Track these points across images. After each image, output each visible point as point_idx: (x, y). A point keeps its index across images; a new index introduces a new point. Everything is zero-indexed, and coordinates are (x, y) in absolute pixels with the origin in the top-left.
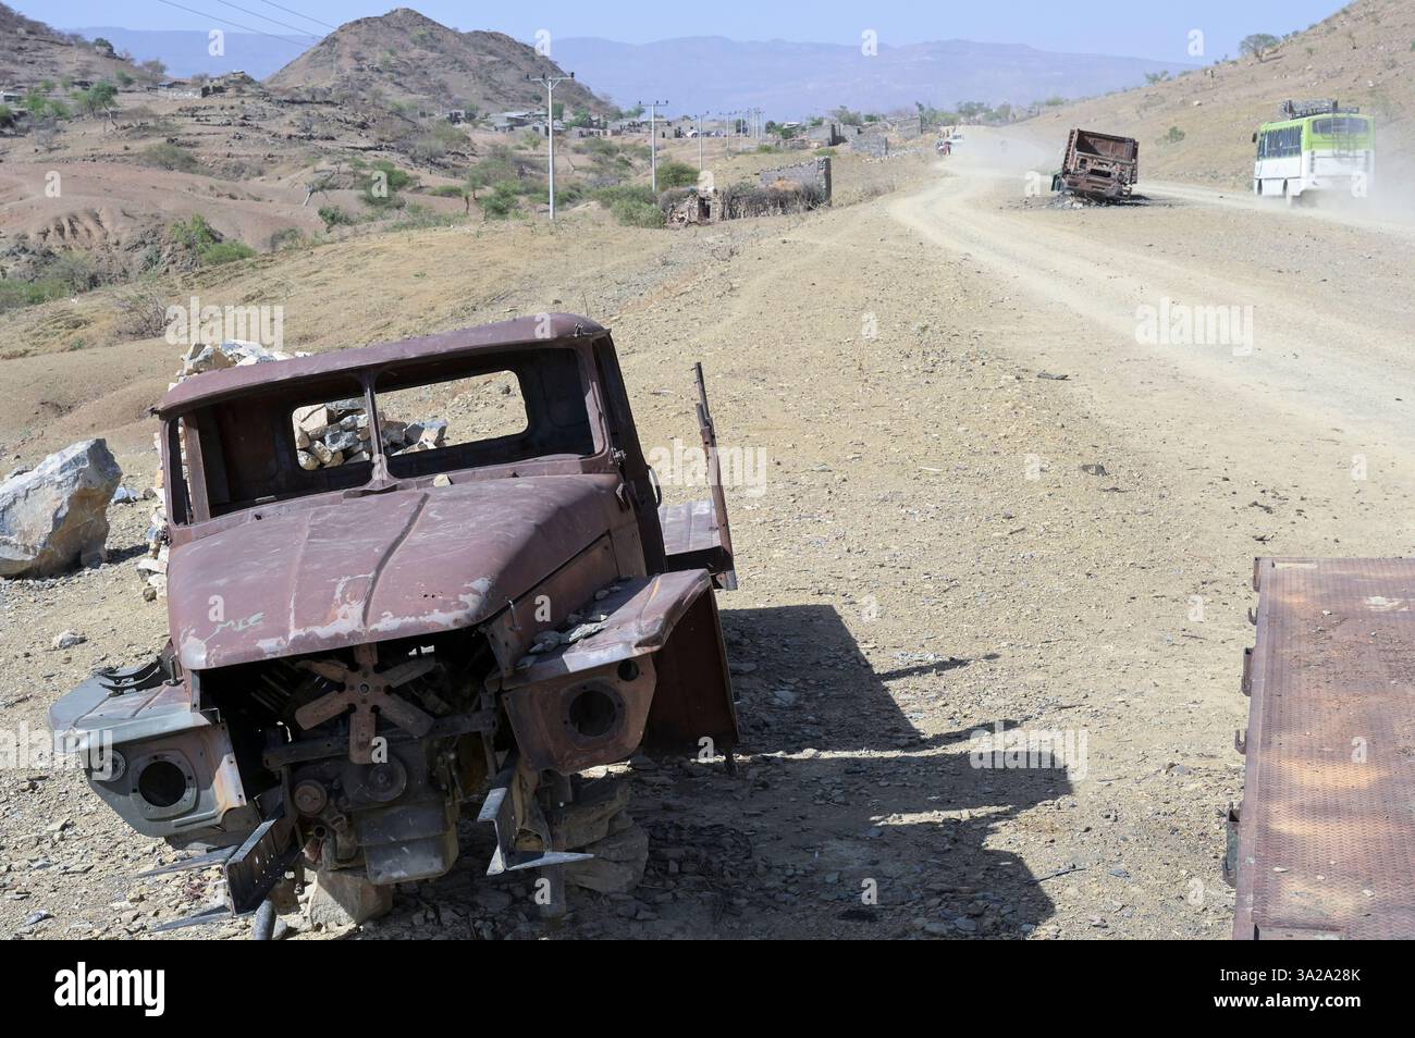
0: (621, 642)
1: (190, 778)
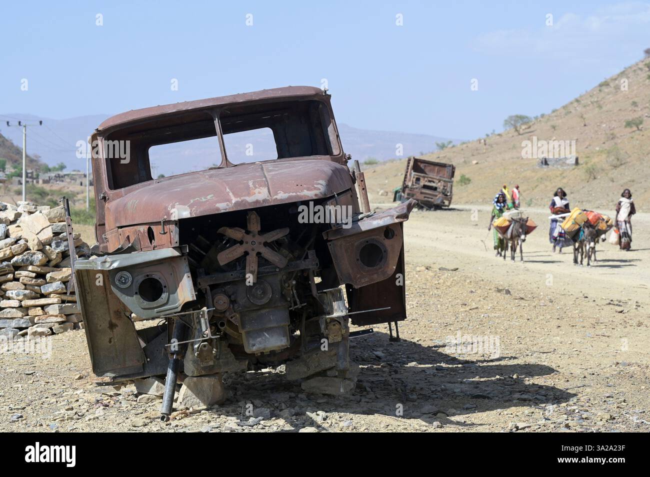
0: (389, 216)
1: (165, 287)
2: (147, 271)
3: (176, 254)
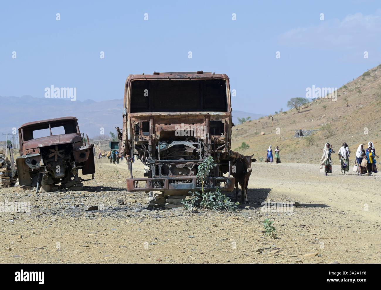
1: (37, 162)
2: (33, 158)
3: (40, 155)
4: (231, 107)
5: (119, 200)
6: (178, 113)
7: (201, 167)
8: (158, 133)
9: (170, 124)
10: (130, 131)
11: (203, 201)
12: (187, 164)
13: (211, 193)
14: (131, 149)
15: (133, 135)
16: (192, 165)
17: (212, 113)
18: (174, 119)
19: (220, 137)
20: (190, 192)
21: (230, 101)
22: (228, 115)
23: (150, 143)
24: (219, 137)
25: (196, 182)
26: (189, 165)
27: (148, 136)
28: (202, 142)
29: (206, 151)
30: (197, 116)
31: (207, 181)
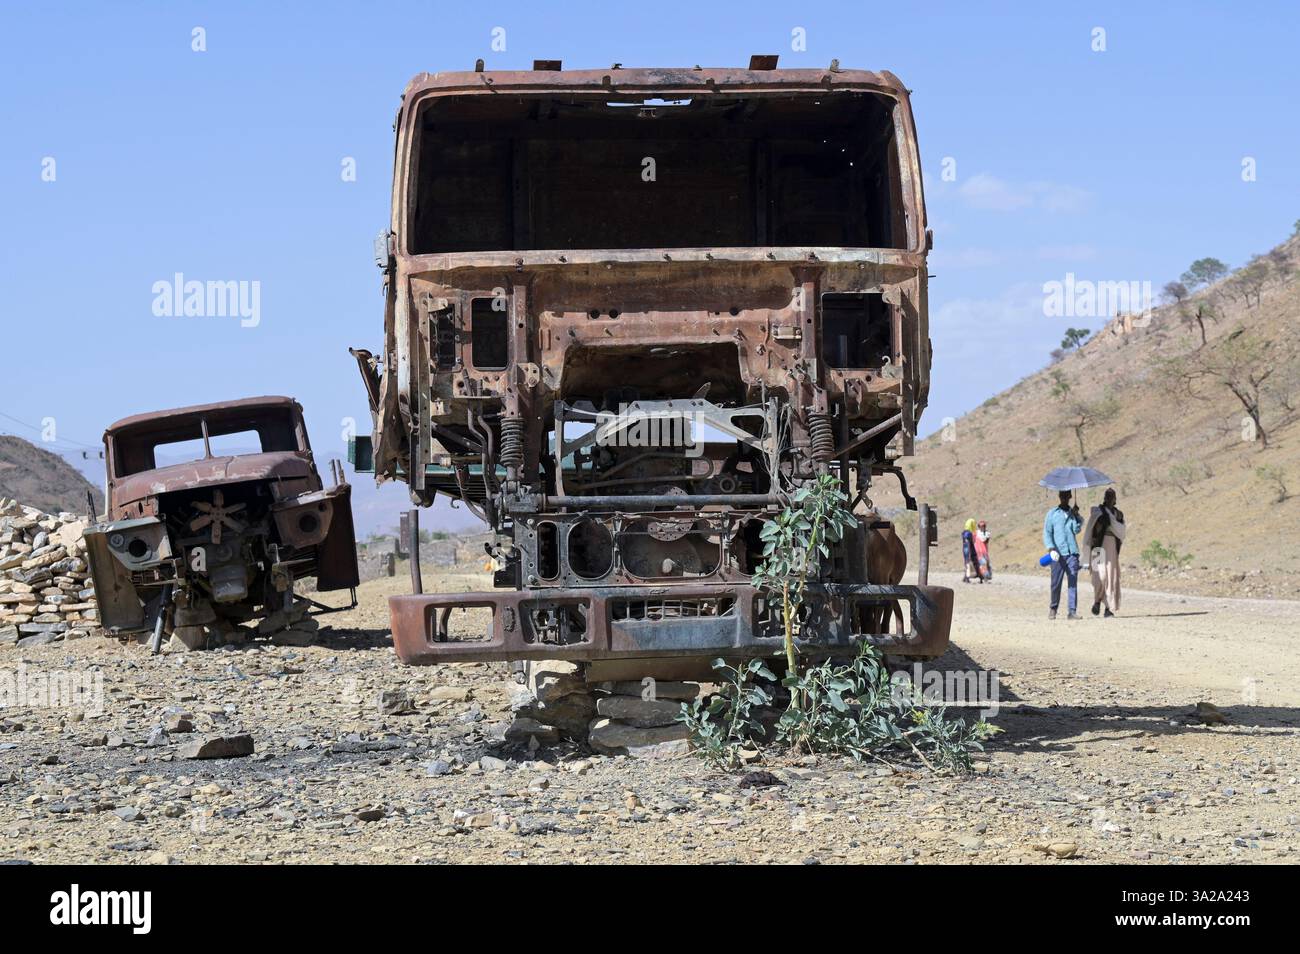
1: (149, 546)
2: (135, 534)
3: (157, 520)
4: (925, 225)
5: (390, 695)
6: (657, 255)
7: (778, 534)
8: (554, 360)
9: (614, 314)
10: (408, 349)
11: (792, 714)
12: (704, 519)
13: (832, 669)
14: (415, 440)
15: (424, 365)
16: (732, 523)
17: (832, 254)
18: (634, 285)
19: (876, 380)
20: (721, 663)
21: (918, 196)
22: (915, 263)
23: (511, 410)
24: (868, 379)
25: (755, 611)
26: (716, 522)
27: (503, 376)
28: (780, 406)
29: (801, 452)
30: (757, 267)
31: (812, 606)
